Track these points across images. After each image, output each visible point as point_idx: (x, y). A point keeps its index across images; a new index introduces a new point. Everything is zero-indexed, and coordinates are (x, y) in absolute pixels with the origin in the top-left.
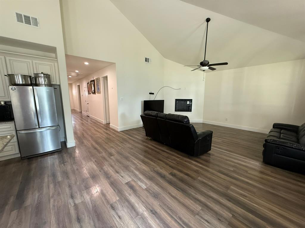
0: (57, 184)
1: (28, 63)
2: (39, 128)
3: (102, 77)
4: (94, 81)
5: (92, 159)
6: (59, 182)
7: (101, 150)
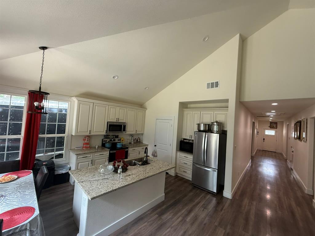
0: (183, 221)
1: (211, 114)
2: (204, 166)
3: (310, 118)
4: (300, 122)
5: (229, 227)
6: (185, 221)
7: (250, 228)
